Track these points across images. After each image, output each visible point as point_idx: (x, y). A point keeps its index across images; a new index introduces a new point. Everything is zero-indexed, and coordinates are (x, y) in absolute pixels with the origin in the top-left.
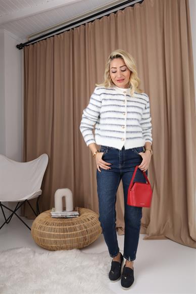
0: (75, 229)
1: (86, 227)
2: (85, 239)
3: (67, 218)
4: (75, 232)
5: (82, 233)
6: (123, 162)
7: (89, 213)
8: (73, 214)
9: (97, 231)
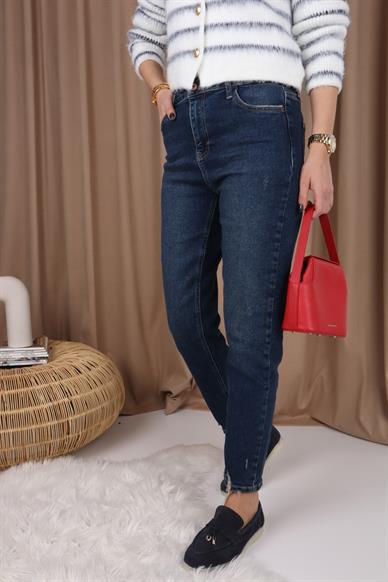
0: (31, 400)
1: (67, 393)
2: (65, 428)
3: (9, 367)
4: (30, 409)
5: (56, 412)
6: (204, 140)
7: (82, 353)
8: (29, 356)
9: (104, 405)
